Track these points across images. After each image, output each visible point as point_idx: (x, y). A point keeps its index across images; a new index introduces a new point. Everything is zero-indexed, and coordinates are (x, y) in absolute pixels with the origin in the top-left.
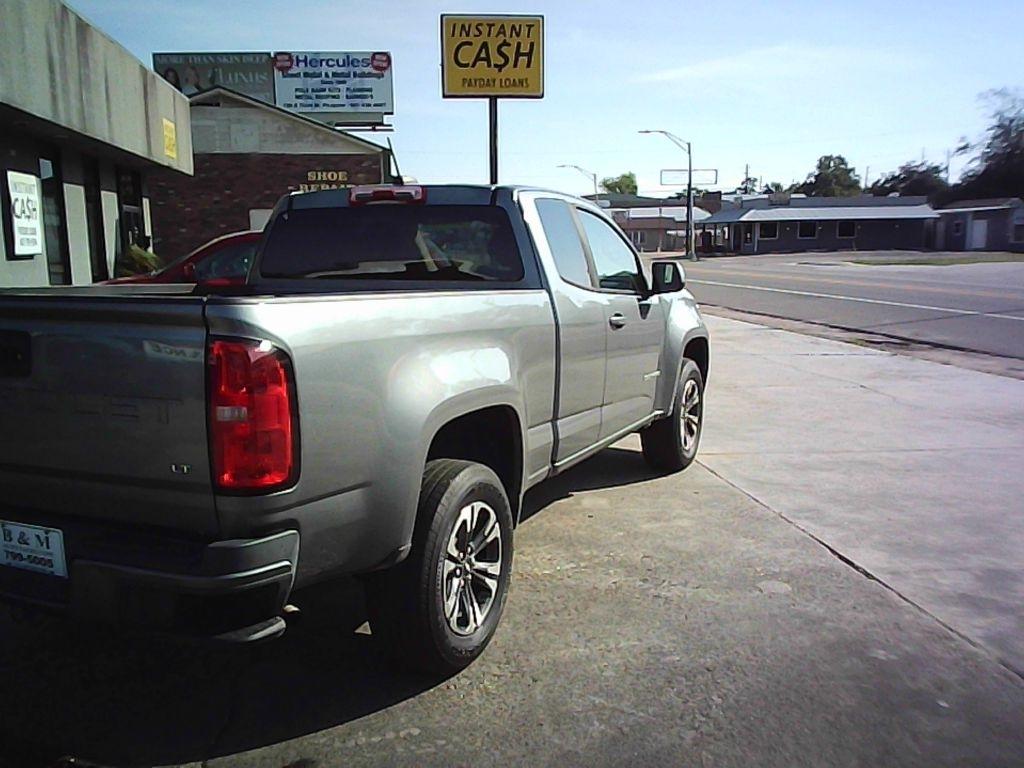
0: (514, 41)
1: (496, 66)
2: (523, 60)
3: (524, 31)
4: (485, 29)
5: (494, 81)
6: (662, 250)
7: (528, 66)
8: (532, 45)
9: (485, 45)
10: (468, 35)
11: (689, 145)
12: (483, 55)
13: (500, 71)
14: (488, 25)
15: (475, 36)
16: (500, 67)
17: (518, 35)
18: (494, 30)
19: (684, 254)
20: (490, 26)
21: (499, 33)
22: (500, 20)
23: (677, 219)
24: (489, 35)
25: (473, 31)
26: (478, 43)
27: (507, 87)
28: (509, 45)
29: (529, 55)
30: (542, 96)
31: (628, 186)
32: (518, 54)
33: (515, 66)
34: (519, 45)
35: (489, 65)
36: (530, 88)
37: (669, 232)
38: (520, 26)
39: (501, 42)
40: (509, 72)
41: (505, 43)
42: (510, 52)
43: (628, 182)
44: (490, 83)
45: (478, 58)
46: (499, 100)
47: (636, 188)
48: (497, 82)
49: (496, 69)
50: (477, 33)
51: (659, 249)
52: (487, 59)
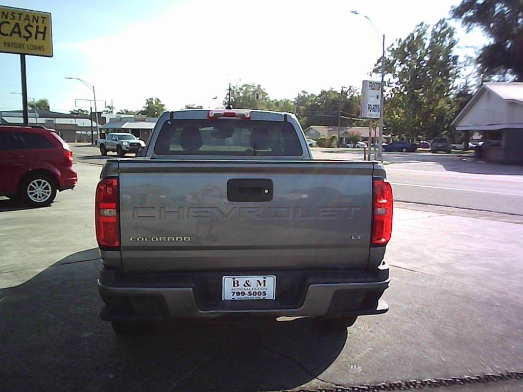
0: (34, 24)
1: (24, 37)
2: (40, 36)
3: (41, 20)
4: (17, 16)
5: (23, 45)
6: (78, 142)
7: (44, 39)
8: (45, 28)
9: (17, 25)
10: (7, 18)
11: (93, 87)
12: (16, 30)
13: (27, 40)
14: (19, 14)
15: (11, 19)
16: (27, 38)
17: (37, 22)
18: (23, 17)
19: (91, 144)
20: (20, 14)
21: (25, 19)
22: (27, 12)
23: (79, 125)
24: (19, 19)
25: (10, 16)
26: (13, 23)
27: (32, 49)
28: (32, 26)
29: (44, 33)
30: (52, 56)
31: (44, 106)
32: (37, 32)
33: (36, 38)
34: (38, 27)
35: (20, 37)
36: (45, 51)
37: (77, 132)
38: (38, 17)
39: (27, 24)
40: (32, 41)
41: (29, 25)
42: (33, 31)
43: (44, 104)
44: (21, 46)
45: (13, 32)
46: (26, 56)
47: (49, 107)
48: (26, 47)
49: (25, 39)
50: (12, 17)
51: (76, 141)
52: (19, 33)
